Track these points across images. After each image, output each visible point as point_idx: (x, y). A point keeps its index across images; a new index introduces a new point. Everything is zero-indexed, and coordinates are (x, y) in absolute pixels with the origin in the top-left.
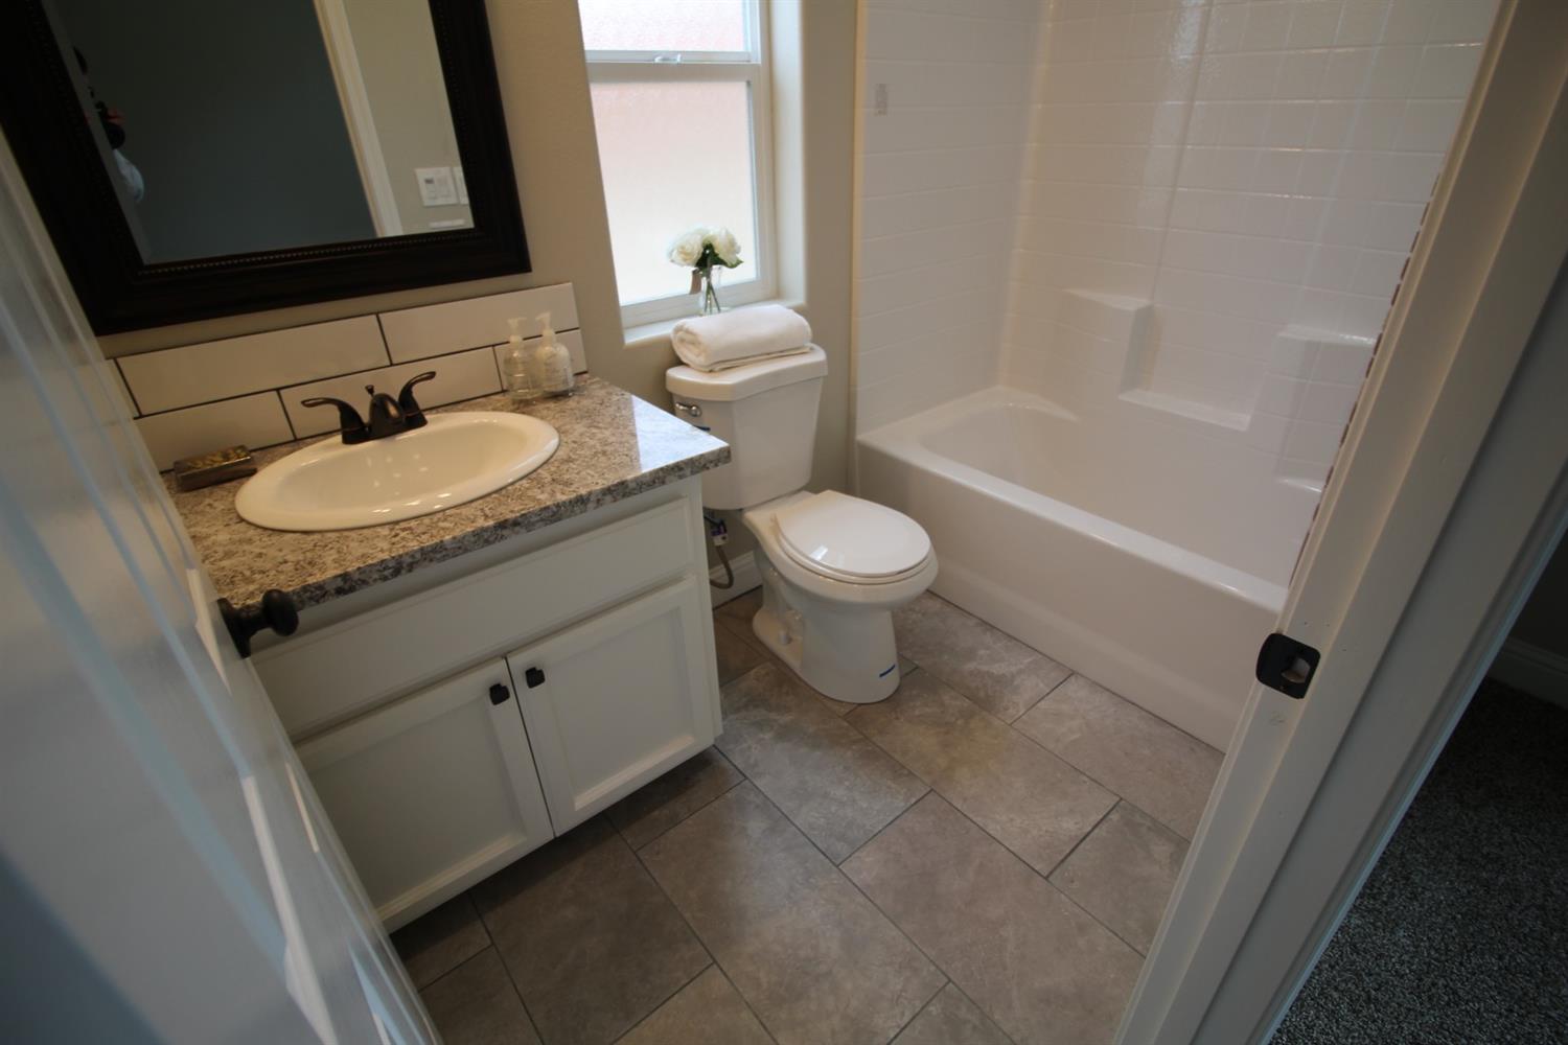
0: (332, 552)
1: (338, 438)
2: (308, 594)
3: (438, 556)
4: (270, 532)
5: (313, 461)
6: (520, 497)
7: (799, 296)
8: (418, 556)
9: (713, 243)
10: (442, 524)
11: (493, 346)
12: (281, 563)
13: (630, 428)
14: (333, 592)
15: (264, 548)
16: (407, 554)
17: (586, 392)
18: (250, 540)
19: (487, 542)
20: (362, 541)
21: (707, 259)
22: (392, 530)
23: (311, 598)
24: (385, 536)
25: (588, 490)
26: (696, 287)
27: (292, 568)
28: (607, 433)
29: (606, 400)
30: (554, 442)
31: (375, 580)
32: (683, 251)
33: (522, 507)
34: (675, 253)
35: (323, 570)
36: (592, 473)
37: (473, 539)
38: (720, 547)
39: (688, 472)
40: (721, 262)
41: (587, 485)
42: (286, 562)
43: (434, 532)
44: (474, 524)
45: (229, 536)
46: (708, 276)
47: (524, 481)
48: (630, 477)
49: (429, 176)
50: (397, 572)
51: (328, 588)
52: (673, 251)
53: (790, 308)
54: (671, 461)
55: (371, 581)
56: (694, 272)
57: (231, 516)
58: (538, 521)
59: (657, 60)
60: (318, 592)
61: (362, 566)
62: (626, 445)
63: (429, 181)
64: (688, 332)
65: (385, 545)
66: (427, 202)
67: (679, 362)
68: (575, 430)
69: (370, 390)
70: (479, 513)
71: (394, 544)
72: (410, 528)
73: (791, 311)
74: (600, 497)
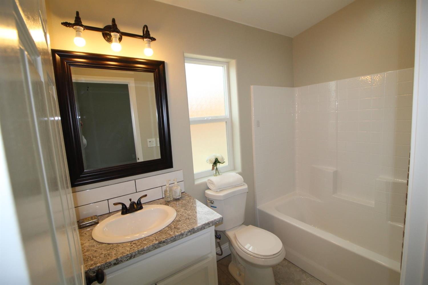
0: (115, 251)
1: (120, 213)
2: (106, 265)
3: (142, 252)
4: (99, 243)
5: (113, 220)
6: (165, 233)
7: (240, 170)
8: (137, 253)
9: (218, 158)
10: (144, 242)
11: (162, 186)
12: (101, 254)
13: (195, 210)
14: (113, 264)
15: (97, 249)
16: (134, 252)
17: (184, 198)
18: (94, 246)
19: (156, 248)
20: (122, 247)
21: (216, 162)
22: (131, 243)
23: (107, 266)
24: (129, 246)
25: (184, 231)
26: (213, 169)
27: (103, 256)
28: (190, 212)
29: (189, 201)
30: (175, 214)
31: (124, 261)
32: (210, 161)
33: (166, 237)
34: (208, 161)
35: (111, 257)
36: (185, 225)
37: (152, 247)
38: (219, 242)
39: (211, 225)
40: (219, 162)
41: (184, 229)
42: (102, 254)
43: (142, 245)
44: (153, 243)
45: (88, 244)
46: (216, 166)
47: (167, 228)
48: (195, 227)
49: (150, 141)
50: (131, 258)
51: (112, 263)
52: (208, 160)
53: (237, 173)
54: (207, 222)
55: (123, 261)
56: (213, 165)
57: (90, 237)
58: (170, 241)
59: (205, 119)
60: (109, 264)
61: (122, 256)
62: (194, 216)
63: (150, 142)
64: (211, 181)
65: (128, 249)
66: (149, 146)
67: (208, 189)
68: (181, 211)
69: (130, 200)
70: (154, 238)
71: (131, 249)
72: (136, 243)
73: (238, 174)
74: (187, 233)
